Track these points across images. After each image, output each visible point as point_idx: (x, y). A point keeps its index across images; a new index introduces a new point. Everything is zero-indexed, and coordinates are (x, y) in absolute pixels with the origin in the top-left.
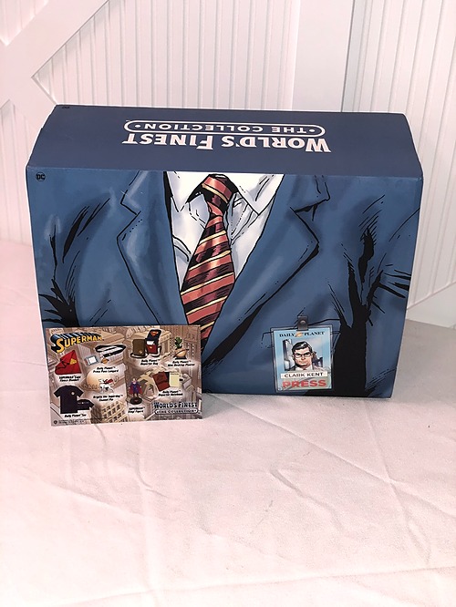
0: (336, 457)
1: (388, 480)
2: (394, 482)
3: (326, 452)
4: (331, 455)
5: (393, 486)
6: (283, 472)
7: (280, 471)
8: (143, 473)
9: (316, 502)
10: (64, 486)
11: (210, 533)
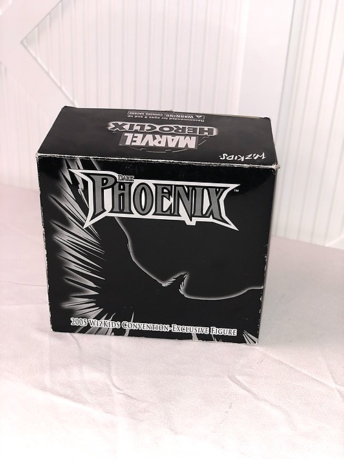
0: (286, 365)
1: (333, 385)
2: (339, 387)
3: (277, 360)
4: (281, 363)
5: (338, 390)
6: (240, 378)
7: (237, 377)
8: (115, 378)
9: (271, 404)
10: (44, 389)
11: (176, 433)
